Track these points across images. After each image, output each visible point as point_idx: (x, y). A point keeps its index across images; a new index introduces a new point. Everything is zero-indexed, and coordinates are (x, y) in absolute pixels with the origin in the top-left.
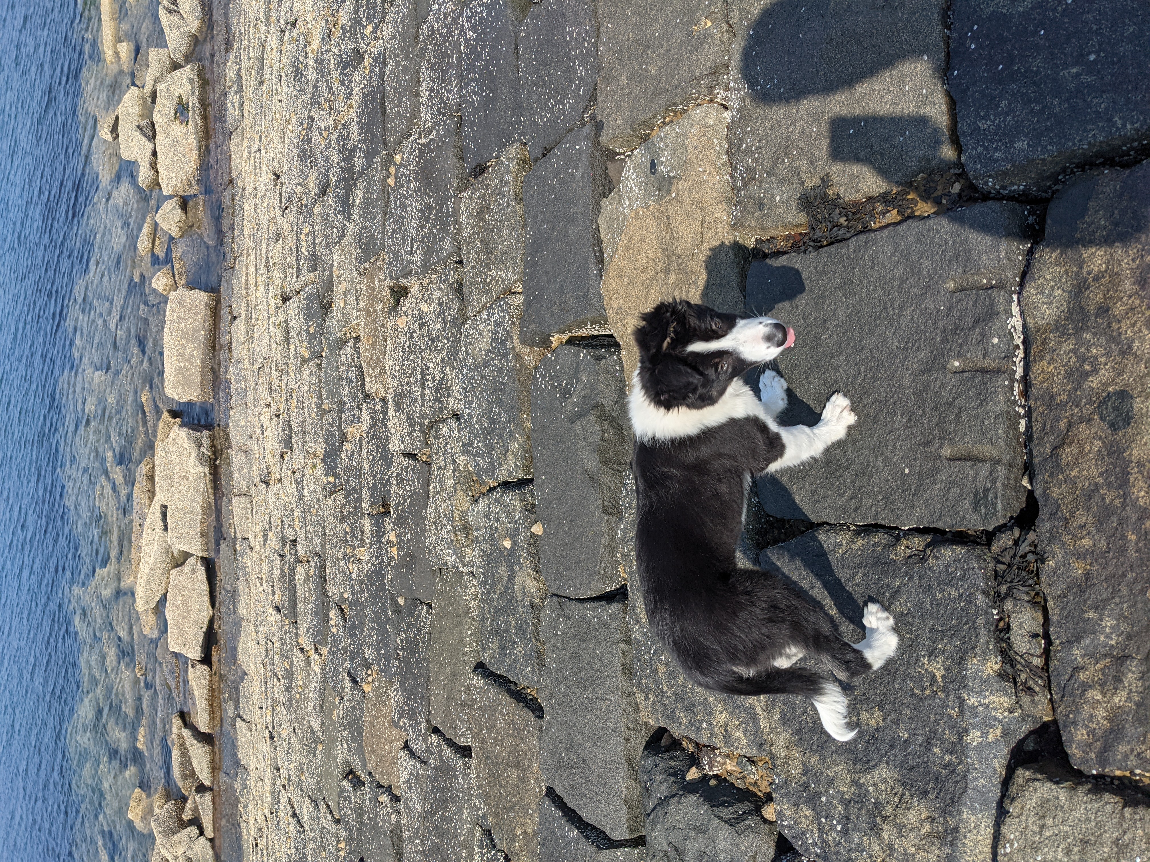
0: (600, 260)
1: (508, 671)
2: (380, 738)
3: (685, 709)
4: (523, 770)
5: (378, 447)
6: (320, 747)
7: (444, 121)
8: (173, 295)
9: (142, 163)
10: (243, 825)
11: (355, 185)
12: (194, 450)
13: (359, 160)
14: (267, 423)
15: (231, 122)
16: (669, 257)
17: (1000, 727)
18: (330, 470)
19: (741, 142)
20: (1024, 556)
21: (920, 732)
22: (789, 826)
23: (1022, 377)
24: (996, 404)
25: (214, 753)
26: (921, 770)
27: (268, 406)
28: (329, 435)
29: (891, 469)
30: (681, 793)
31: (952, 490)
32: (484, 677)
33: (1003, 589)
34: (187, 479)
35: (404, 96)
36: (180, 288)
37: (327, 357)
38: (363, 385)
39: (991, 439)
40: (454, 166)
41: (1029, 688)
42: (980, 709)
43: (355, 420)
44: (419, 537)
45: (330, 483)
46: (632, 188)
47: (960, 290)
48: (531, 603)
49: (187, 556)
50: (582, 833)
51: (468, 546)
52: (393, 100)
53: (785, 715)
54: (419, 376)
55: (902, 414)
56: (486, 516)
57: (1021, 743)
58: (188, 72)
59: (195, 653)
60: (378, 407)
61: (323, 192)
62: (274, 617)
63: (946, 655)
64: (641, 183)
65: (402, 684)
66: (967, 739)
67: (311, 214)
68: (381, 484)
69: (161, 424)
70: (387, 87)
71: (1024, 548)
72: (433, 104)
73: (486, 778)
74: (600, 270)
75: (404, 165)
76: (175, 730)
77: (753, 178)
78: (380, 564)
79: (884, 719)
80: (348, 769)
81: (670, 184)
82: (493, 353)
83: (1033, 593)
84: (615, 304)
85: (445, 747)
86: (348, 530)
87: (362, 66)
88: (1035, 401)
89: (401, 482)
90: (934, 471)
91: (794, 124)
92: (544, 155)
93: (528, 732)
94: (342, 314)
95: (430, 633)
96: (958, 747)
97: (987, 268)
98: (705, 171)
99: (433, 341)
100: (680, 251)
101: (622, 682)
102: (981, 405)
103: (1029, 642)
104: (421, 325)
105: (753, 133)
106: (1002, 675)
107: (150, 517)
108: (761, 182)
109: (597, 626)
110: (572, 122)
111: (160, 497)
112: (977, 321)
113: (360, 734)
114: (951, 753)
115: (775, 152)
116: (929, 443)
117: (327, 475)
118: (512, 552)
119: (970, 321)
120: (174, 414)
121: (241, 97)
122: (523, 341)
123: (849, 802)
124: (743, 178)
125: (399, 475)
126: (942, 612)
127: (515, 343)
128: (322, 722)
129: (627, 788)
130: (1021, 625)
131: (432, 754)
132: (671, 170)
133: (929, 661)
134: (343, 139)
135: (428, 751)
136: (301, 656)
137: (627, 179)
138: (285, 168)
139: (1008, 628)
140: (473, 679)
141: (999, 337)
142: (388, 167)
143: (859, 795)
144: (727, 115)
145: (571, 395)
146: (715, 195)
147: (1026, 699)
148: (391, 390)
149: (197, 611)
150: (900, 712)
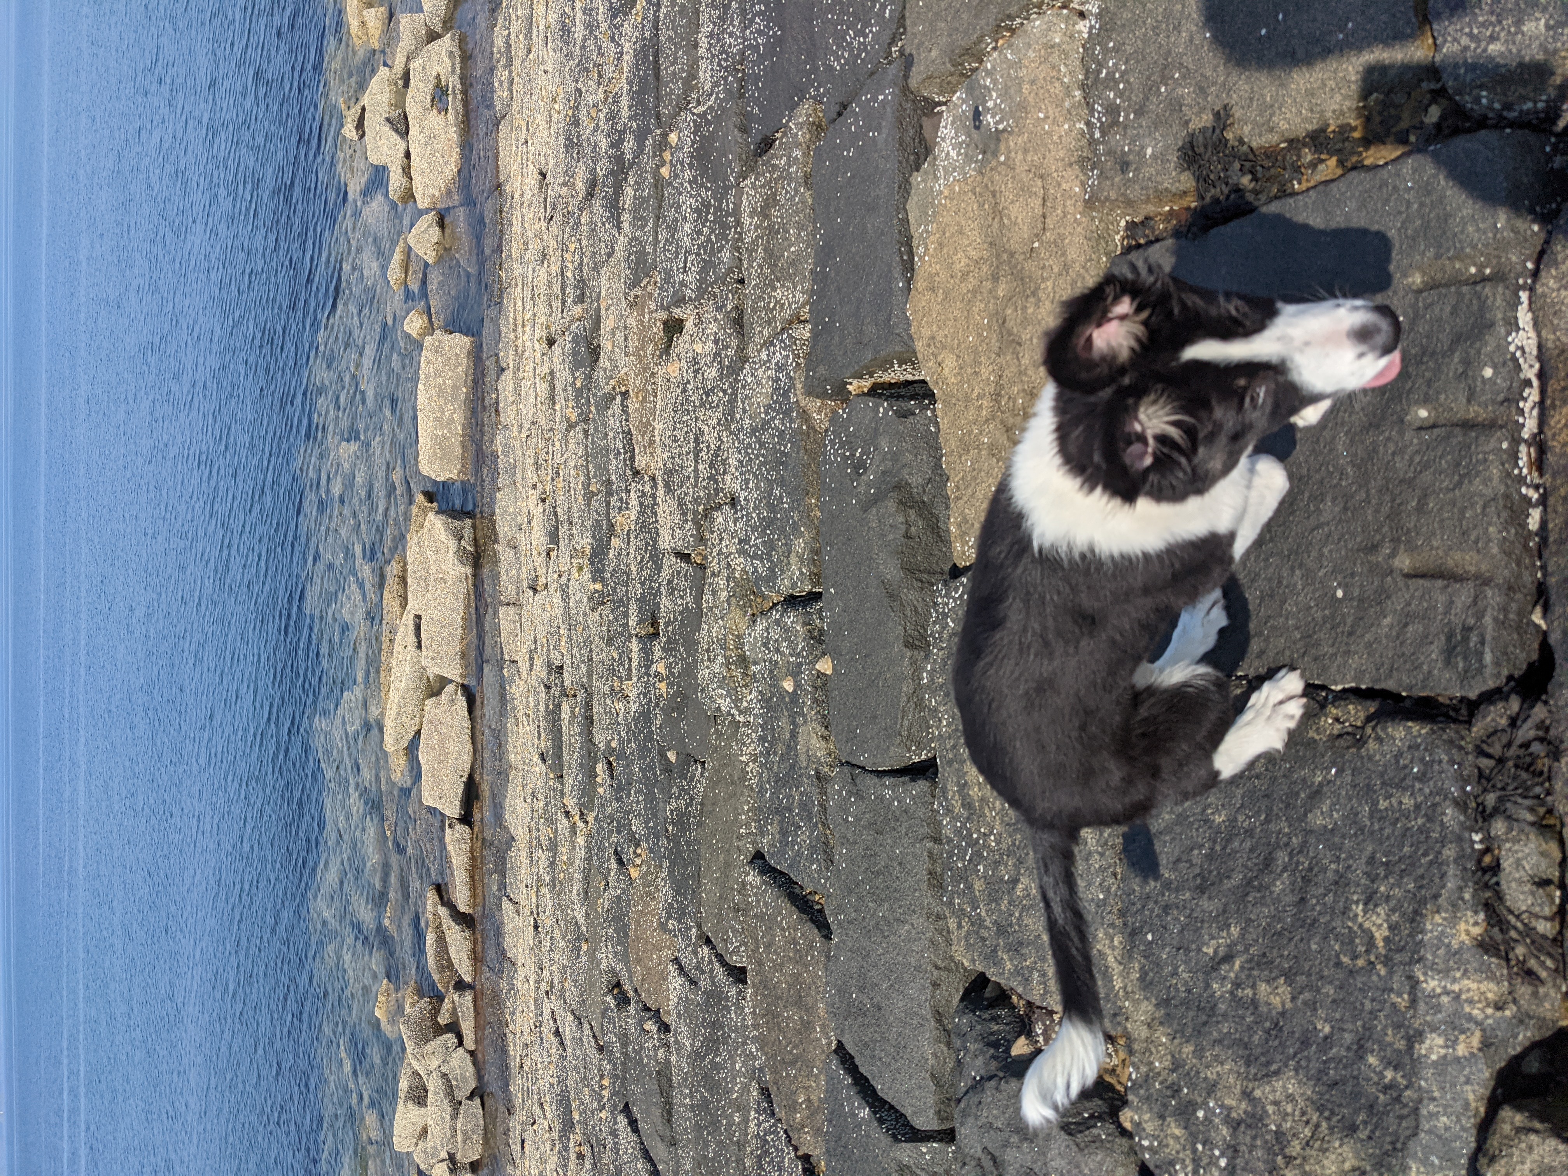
0: (909, 267)
1: (790, 866)
2: (647, 942)
3: (1009, 948)
4: (807, 1010)
5: (647, 544)
6: (585, 947)
7: (725, 79)
8: (428, 340)
9: (392, 168)
10: (510, 1037)
11: (626, 179)
12: (452, 544)
13: (629, 145)
14: (534, 511)
15: (498, 107)
16: (998, 256)
17: (1478, 1034)
18: (598, 575)
19: (1100, 65)
20: (1526, 745)
21: (1349, 1026)
22: (1150, 1149)
23: (1534, 436)
24: (1485, 482)
25: (475, 943)
26: (1348, 1089)
27: (534, 487)
28: (597, 525)
29: (1314, 592)
30: (1001, 1074)
31: (1410, 628)
32: (762, 873)
33: (1491, 799)
34: (445, 582)
35: (681, 47)
36: (438, 332)
37: (594, 420)
38: (632, 458)
39: (1476, 542)
40: (736, 142)
41: (1530, 973)
42: (1445, 999)
43: (624, 506)
44: (690, 671)
45: (597, 591)
46: (948, 153)
47: (1431, 286)
48: (818, 772)
49: (444, 681)
50: (875, 1113)
51: (746, 686)
52: (668, 57)
53: (1147, 974)
54: (692, 445)
55: (1334, 499)
56: (765, 645)
57: (1515, 1062)
58: (447, 43)
59: (453, 809)
60: (647, 488)
61: (590, 195)
62: (540, 768)
63: (1393, 903)
64: (961, 144)
65: (671, 872)
66: (1422, 1049)
67: (578, 224)
68: (650, 594)
69: (414, 509)
70: (662, 38)
71: (1526, 732)
72: (713, 56)
73: (764, 1016)
74: (909, 281)
75: (679, 148)
76: (429, 907)
77: (1116, 123)
78: (648, 704)
79: (1294, 999)
80: (615, 980)
81: (998, 140)
82: (774, 410)
83: (1542, 810)
84: (926, 332)
85: (717, 965)
86: (616, 656)
87: (634, 11)
88: (1554, 477)
89: (672, 594)
90: (1383, 595)
91: (1177, 28)
92: (840, 114)
93: (813, 957)
94: (610, 360)
95: (702, 804)
96: (1407, 1059)
97: (1474, 247)
98: (1047, 117)
99: (708, 395)
100: (1013, 245)
101: (929, 900)
102: (1459, 484)
103: (1533, 893)
104: (696, 372)
105: (1116, 49)
106: (1485, 946)
107: (402, 629)
108: (1125, 128)
109: (898, 813)
110: (875, 61)
111: (414, 605)
112: (1457, 340)
113: (626, 935)
114: (1396, 1068)
115: (1149, 78)
116: (1374, 548)
117: (594, 581)
118: (794, 696)
119: (1445, 338)
120: (430, 497)
121: (510, 73)
122: (810, 392)
123: (1239, 1124)
124: (1102, 123)
125: (670, 582)
126: (1387, 831)
127: (798, 396)
128: (587, 914)
129: (935, 1055)
130: (1518, 864)
131: (703, 972)
132: (1000, 121)
133: (1365, 912)
134: (613, 117)
135: (698, 967)
136: (565, 821)
137: (943, 140)
138: (552, 162)
139: (1496, 868)
140: (748, 874)
141: (1495, 367)
142: (662, 151)
143: (1253, 1116)
144: (1083, 27)
145: (866, 469)
146: (1061, 154)
147: (1524, 991)
148: (661, 465)
149: (455, 755)
150: (1318, 991)
